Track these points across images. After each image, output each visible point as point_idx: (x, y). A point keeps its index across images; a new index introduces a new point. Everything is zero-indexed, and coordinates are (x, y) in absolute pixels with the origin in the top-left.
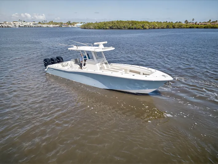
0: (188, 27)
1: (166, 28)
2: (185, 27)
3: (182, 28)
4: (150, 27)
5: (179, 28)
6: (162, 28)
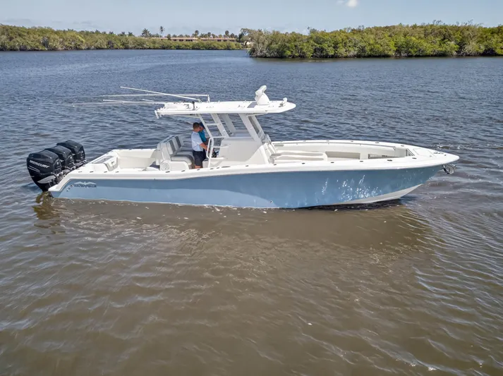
0: (157, 46)
1: (107, 49)
2: (152, 46)
3: (145, 49)
4: (66, 43)
5: (138, 49)
6: (98, 48)
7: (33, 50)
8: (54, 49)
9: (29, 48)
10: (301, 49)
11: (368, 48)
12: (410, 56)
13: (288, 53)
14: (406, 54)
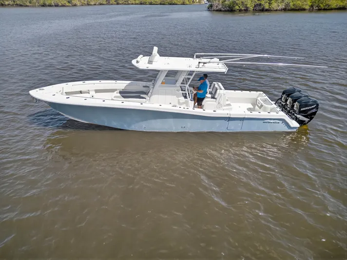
5: (125, 4)
6: (101, 4)
7: (63, 6)
8: (75, 5)
9: (60, 5)
10: (246, 5)
11: (291, 4)
12: (320, 10)
13: (237, 7)
14: (317, 8)
